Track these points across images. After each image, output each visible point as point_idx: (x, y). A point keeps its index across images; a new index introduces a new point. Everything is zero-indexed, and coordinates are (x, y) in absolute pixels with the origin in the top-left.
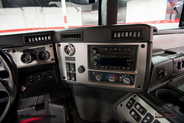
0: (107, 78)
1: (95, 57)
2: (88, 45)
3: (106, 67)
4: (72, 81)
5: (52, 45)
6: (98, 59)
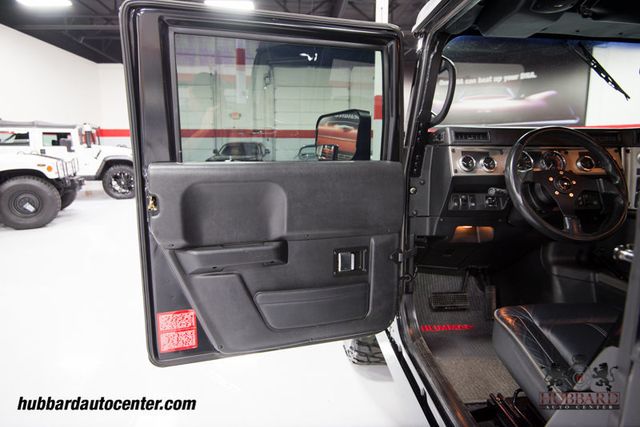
5: (617, 149)
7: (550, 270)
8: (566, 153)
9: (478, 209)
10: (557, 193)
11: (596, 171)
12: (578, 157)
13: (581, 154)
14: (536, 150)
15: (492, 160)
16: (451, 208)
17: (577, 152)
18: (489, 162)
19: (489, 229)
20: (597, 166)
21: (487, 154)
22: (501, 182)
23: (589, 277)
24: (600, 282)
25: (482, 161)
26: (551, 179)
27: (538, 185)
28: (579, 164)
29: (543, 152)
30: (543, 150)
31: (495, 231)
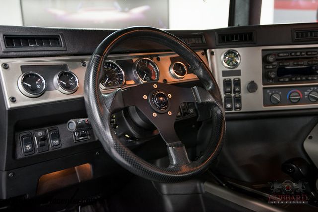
0: (288, 97)
1: (271, 67)
2: (263, 50)
3: (287, 80)
4: (233, 111)
5: (203, 51)
6: (276, 69)
7: (160, 189)
8: (158, 59)
9: (64, 146)
10: (154, 115)
11: (189, 77)
12: (170, 63)
13: (173, 60)
14: (126, 57)
15: (70, 75)
16: (20, 155)
17: (169, 56)
18: (66, 78)
19: (88, 166)
20: (189, 73)
21: (64, 67)
22: (79, 108)
23: (196, 188)
24: (206, 193)
25: (56, 79)
26: (145, 97)
27: (131, 109)
28: (172, 71)
29: (134, 60)
30: (134, 57)
31: (94, 168)
